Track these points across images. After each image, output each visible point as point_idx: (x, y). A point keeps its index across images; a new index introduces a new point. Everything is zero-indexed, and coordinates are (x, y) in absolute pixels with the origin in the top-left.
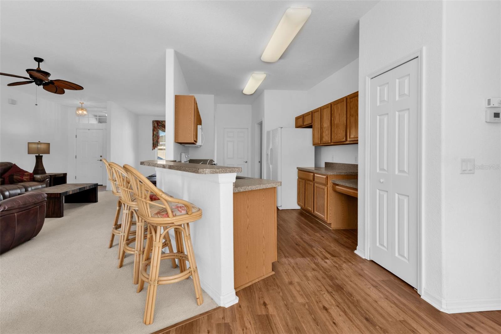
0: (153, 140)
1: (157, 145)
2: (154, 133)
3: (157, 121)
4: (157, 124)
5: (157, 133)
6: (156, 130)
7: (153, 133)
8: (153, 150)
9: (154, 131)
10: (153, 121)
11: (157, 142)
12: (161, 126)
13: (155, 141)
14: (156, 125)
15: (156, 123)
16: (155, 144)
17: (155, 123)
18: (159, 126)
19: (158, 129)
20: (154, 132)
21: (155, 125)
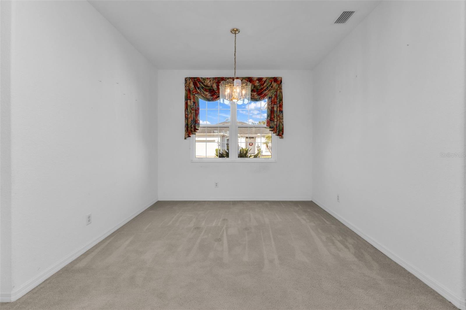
0: (187, 118)
1: (195, 130)
2: (189, 103)
3: (194, 78)
4: (195, 84)
5: (194, 103)
6: (192, 97)
7: (186, 103)
8: (185, 139)
9: (187, 98)
10: (186, 80)
11: (196, 122)
12: (203, 88)
13: (190, 120)
14: (192, 86)
15: (192, 83)
16: (189, 125)
17: (190, 83)
18: (198, 88)
19: (196, 95)
20: (189, 101)
21: (189, 86)
